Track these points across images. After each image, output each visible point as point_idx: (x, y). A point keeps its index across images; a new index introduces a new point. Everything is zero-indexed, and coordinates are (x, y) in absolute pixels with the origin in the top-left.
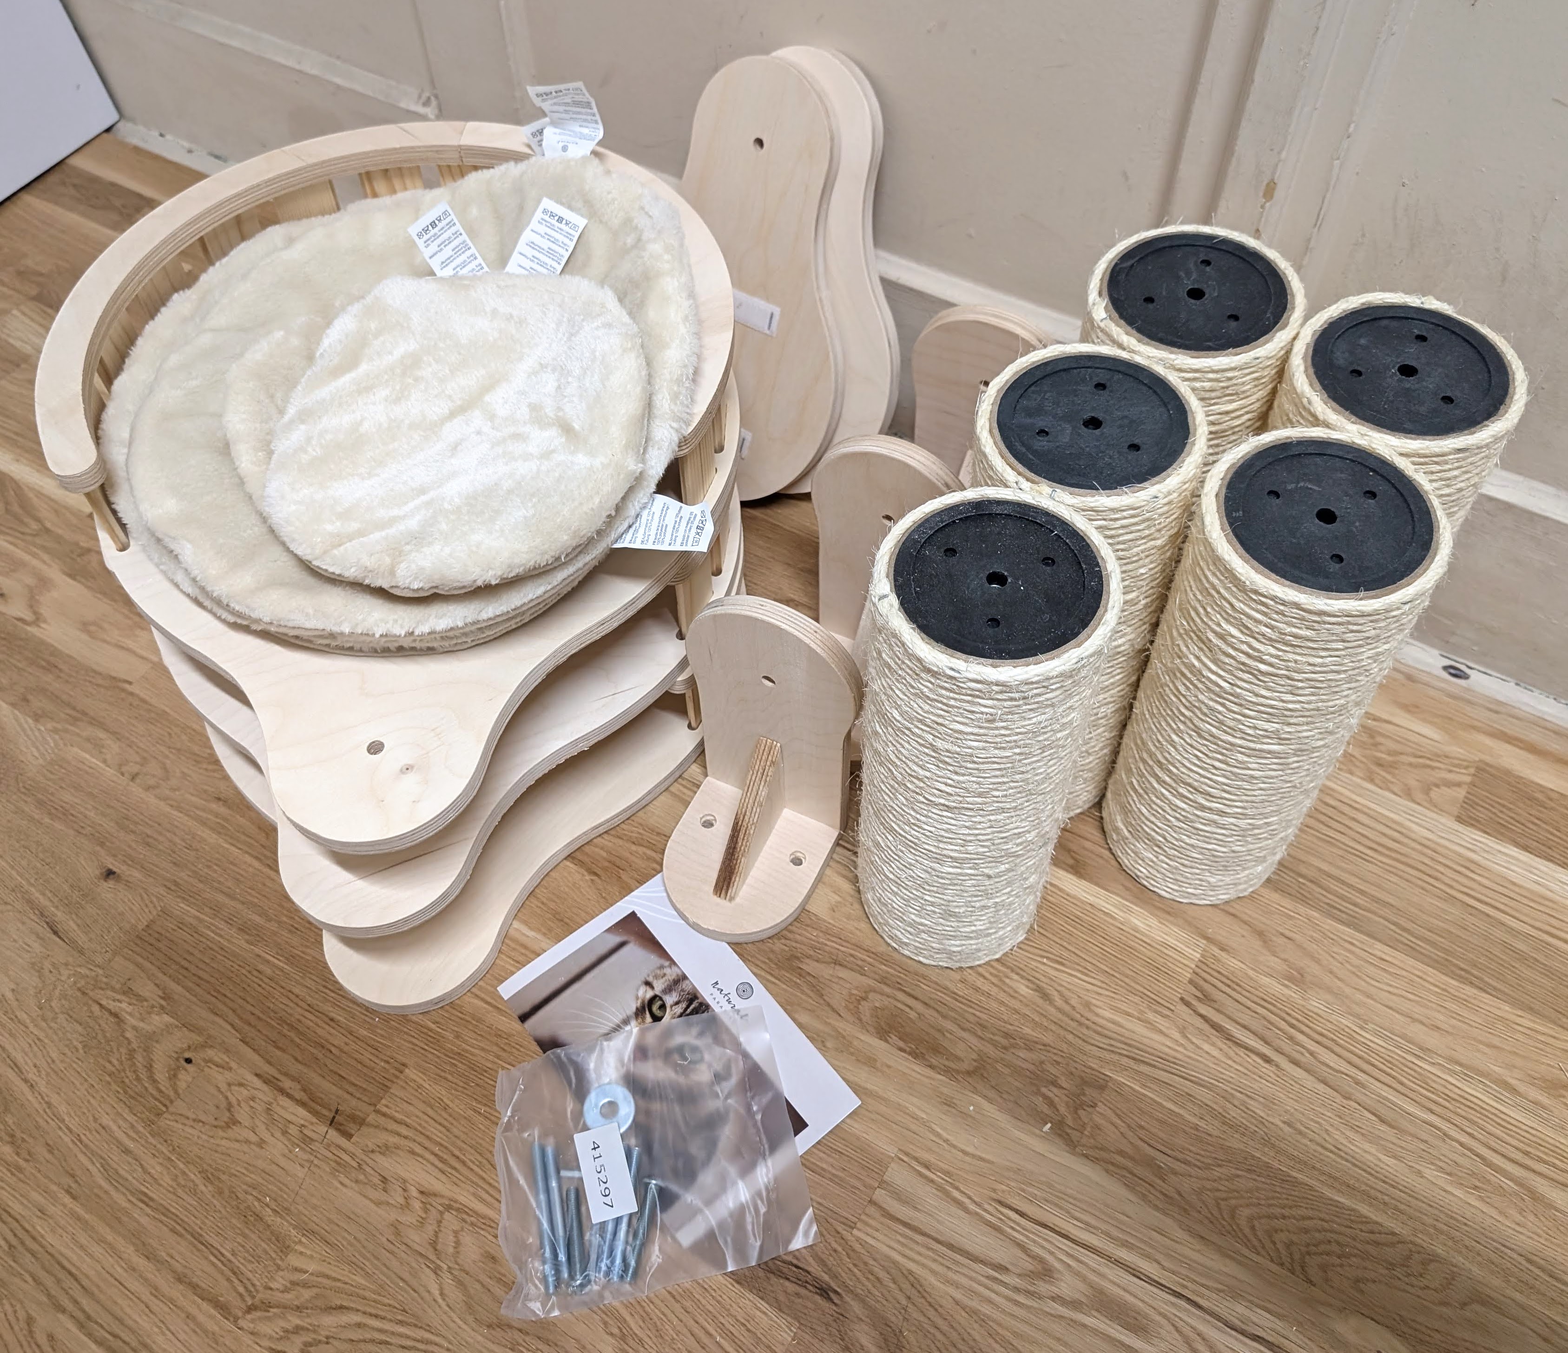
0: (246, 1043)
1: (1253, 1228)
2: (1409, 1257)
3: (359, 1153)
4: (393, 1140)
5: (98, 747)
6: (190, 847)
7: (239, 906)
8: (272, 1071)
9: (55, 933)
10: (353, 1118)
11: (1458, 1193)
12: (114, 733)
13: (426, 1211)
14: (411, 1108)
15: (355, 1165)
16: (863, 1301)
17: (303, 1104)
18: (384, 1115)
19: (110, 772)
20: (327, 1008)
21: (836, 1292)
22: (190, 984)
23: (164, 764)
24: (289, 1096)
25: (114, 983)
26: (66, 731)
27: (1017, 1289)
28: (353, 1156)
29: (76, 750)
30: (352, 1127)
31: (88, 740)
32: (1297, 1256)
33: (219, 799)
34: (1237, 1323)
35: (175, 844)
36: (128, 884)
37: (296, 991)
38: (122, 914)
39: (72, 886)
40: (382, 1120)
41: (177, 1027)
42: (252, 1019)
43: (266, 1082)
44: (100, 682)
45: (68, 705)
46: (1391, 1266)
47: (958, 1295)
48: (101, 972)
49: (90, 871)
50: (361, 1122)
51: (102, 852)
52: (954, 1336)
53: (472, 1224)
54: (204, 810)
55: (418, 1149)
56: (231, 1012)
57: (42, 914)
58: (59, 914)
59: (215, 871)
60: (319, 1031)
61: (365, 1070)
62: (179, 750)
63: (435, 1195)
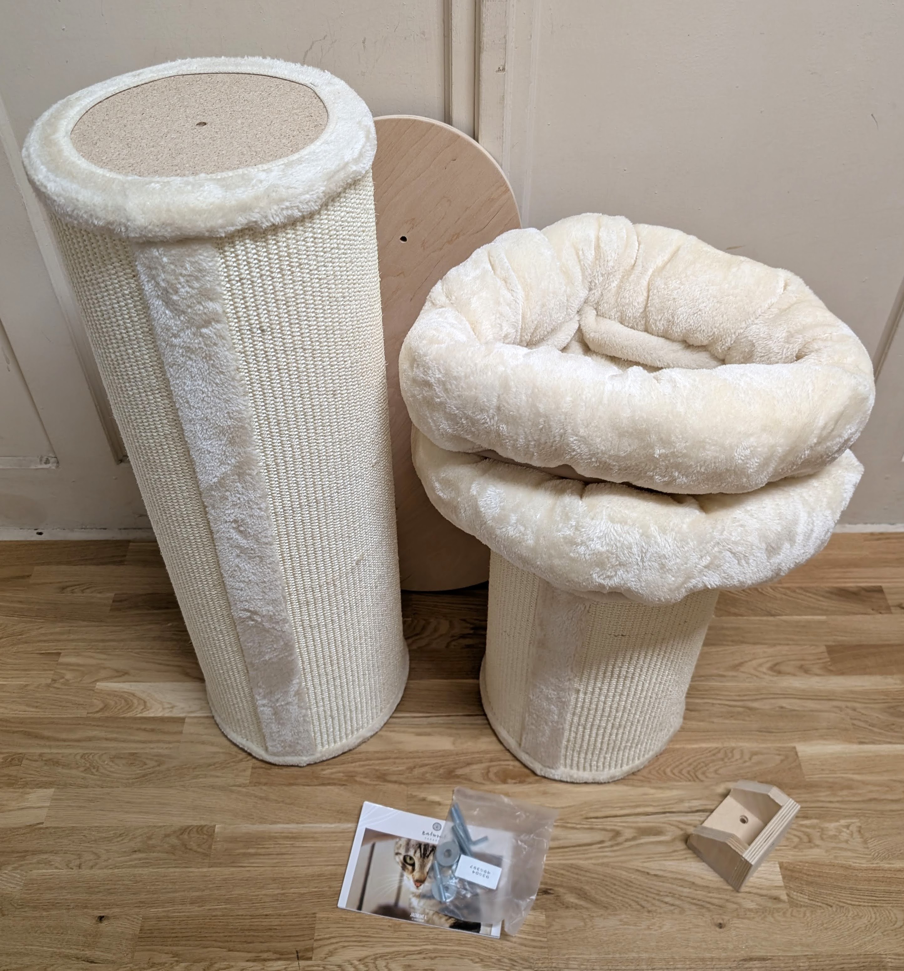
0: (232, 951)
1: (674, 774)
2: (726, 753)
3: (319, 962)
4: (331, 947)
5: (48, 863)
6: (137, 882)
7: (182, 893)
8: (254, 955)
9: (92, 962)
10: (307, 950)
11: (727, 721)
12: (51, 852)
13: (367, 966)
14: (331, 929)
15: (321, 969)
16: (561, 886)
17: (279, 959)
18: (320, 940)
19: (64, 871)
20: (261, 911)
21: (550, 889)
22: (184, 943)
23: (92, 851)
24: (269, 960)
25: (143, 966)
26: (21, 865)
27: (612, 846)
28: (318, 966)
29: (35, 871)
30: (309, 954)
31: (38, 863)
32: (693, 775)
33: (135, 851)
34: (689, 810)
35: (127, 885)
36: (115, 917)
37: (240, 913)
38: (122, 932)
39: (84, 936)
40: (321, 943)
41: (191, 965)
42: (226, 938)
43: (254, 961)
44: (24, 831)
45: (13, 852)
46: (722, 759)
47: (593, 861)
48: (131, 965)
49: (88, 923)
50: (312, 949)
51: (90, 911)
52: (601, 877)
53: (391, 958)
54: (131, 861)
55: (346, 944)
56: (214, 942)
57: (78, 958)
58: (87, 952)
59: (158, 885)
60: (263, 924)
61: (297, 927)
62: (95, 841)
63: (366, 957)
